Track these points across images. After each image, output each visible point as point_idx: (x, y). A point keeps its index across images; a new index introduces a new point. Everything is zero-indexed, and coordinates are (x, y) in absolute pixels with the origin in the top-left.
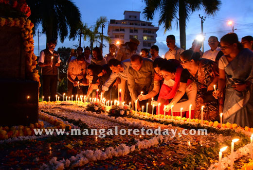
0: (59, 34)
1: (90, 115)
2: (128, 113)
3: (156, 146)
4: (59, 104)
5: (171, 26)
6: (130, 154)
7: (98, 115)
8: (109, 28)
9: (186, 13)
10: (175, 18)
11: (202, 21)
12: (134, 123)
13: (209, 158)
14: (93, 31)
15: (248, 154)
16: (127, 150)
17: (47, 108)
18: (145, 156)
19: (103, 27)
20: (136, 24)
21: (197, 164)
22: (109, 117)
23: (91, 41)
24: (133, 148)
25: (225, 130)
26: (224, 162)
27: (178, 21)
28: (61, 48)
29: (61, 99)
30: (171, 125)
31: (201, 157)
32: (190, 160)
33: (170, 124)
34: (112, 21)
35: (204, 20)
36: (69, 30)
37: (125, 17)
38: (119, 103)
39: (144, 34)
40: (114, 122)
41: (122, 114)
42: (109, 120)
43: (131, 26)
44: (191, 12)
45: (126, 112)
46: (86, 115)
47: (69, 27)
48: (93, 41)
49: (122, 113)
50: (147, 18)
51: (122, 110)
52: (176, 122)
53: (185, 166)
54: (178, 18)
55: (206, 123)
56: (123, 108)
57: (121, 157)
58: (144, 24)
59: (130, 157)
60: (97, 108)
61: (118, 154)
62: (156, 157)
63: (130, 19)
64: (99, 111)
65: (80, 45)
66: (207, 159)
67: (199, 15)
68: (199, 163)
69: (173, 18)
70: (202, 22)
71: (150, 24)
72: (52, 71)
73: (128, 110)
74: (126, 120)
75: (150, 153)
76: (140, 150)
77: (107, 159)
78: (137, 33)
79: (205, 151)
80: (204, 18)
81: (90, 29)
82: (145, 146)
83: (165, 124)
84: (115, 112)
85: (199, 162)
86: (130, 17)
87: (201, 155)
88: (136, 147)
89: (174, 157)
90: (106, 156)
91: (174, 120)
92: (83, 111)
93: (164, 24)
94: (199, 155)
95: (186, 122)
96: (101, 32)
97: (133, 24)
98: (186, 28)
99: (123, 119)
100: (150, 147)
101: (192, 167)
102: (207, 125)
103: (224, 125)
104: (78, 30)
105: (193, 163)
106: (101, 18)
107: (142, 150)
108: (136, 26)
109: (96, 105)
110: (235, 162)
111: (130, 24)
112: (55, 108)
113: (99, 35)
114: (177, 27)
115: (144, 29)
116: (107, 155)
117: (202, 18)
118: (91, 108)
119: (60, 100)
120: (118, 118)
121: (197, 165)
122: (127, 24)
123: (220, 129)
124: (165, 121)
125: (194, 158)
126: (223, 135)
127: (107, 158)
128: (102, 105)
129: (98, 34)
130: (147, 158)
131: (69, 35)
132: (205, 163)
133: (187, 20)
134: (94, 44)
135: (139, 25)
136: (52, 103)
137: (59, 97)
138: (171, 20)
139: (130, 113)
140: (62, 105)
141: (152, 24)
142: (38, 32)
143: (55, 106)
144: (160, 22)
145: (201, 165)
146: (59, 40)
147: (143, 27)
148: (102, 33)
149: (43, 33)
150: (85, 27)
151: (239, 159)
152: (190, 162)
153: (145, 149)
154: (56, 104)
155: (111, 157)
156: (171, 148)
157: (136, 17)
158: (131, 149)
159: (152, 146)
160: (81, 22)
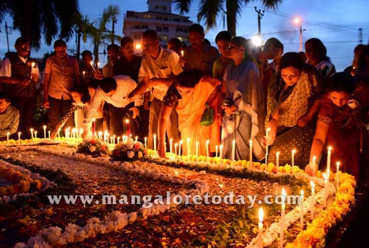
0: (42, 31)
1: (82, 160)
2: (140, 154)
3: (174, 210)
4: (36, 143)
5: (215, 22)
6: (128, 227)
7: (93, 159)
8: (125, 23)
9: (236, 3)
10: (222, 11)
11: (259, 16)
12: (146, 171)
13: (252, 225)
14: (98, 28)
15: (309, 212)
16: (122, 220)
17: (13, 151)
18: (152, 229)
19: (114, 22)
20: (166, 19)
21: (232, 237)
22: (110, 163)
23: (95, 44)
24: (134, 216)
25: (282, 177)
26: (273, 232)
27: (226, 15)
28: (50, 53)
29: (40, 135)
30: (204, 172)
31: (239, 225)
32: (220, 233)
33: (203, 169)
34: (130, 14)
35: (263, 15)
36: (59, 25)
37: (150, 8)
38: (127, 139)
39: (178, 33)
40: (117, 170)
41: (131, 157)
42: (110, 167)
43: (159, 22)
44: (243, 3)
45: (136, 154)
46: (75, 160)
47: (58, 21)
48: (99, 43)
49: (131, 155)
50: (180, 9)
51: (130, 150)
52: (213, 166)
53: (210, 243)
54: (226, 10)
55: (256, 167)
56: (132, 147)
57: (112, 234)
58: (177, 18)
59: (128, 232)
60: (93, 149)
61: (107, 229)
62: (169, 229)
63: (157, 11)
64: (96, 154)
65: (79, 48)
66: (249, 227)
67: (256, 8)
68: (234, 236)
69: (218, 10)
70: (259, 18)
71: (186, 19)
72: (26, 91)
73: (140, 150)
74: (134, 167)
75: (162, 223)
76: (146, 218)
77: (86, 240)
78: (168, 32)
79: (246, 215)
80: (261, 12)
81: (94, 25)
82: (154, 210)
83: (196, 171)
84: (120, 154)
85: (235, 233)
86: (157, 7)
87: (240, 222)
88: (140, 215)
89: (199, 228)
90: (84, 235)
91: (209, 163)
92: (71, 153)
93: (206, 19)
94: (237, 222)
95: (228, 167)
96: (111, 29)
97: (161, 19)
98: (237, 25)
99: (131, 165)
100: (163, 212)
101: (223, 244)
102: (257, 170)
103: (281, 167)
104: (75, 26)
105: (226, 236)
106: (110, 7)
107: (148, 218)
108: (166, 22)
109: (93, 143)
110: (289, 228)
111: (157, 18)
112: (27, 150)
113: (108, 33)
114: (224, 24)
115: (178, 26)
116: (87, 233)
117: (259, 12)
118: (84, 149)
119: (38, 137)
120: (123, 164)
121: (232, 240)
122: (152, 19)
123: (275, 175)
124: (196, 166)
125: (228, 228)
126: (279, 184)
127: (87, 237)
128: (102, 143)
129: (106, 33)
130: (154, 232)
131: (59, 33)
132: (244, 235)
133: (238, 15)
134: (99, 47)
135: (170, 20)
136: (25, 142)
137: (36, 133)
138: (216, 14)
139: (144, 154)
140: (42, 144)
141: (189, 19)
142: (6, 27)
143: (28, 147)
144: (200, 16)
145: (237, 238)
146: (43, 40)
147: (177, 23)
148: (113, 32)
149: (15, 28)
150: (85, 21)
151: (295, 222)
152: (220, 236)
153: (155, 216)
154: (31, 143)
155: (94, 236)
156: (197, 211)
157: (165, 8)
158: (129, 218)
159: (166, 211)
160: (78, 13)
